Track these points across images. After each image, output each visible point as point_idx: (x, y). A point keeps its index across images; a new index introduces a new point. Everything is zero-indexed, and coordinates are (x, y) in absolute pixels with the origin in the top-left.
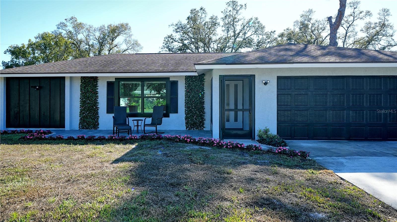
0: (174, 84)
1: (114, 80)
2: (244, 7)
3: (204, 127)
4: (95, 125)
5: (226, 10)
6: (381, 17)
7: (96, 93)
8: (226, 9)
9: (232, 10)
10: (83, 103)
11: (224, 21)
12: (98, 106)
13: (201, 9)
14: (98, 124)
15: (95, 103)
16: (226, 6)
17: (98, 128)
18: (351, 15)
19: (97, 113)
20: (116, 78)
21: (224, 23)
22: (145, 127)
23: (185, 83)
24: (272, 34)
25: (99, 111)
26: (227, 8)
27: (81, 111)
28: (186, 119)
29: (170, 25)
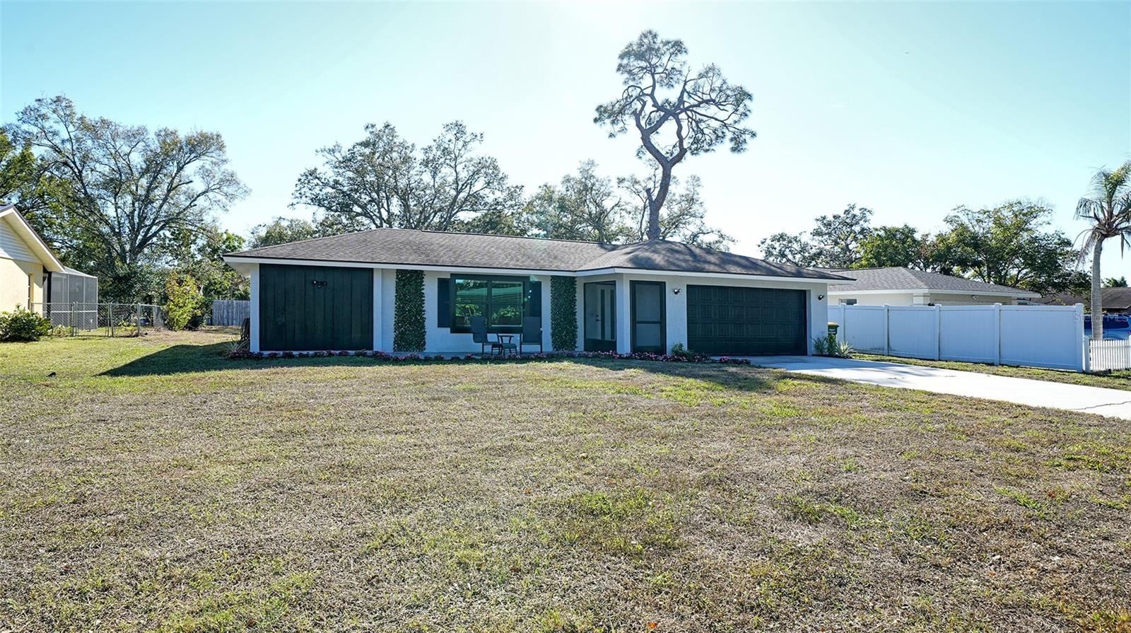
0: (537, 286)
1: (449, 277)
2: (479, 137)
3: (576, 347)
4: (420, 343)
5: (441, 138)
6: (689, 187)
7: (422, 295)
8: (441, 136)
9: (454, 140)
10: (400, 310)
11: (427, 155)
12: (425, 316)
13: (387, 126)
14: (425, 344)
15: (420, 311)
16: (443, 131)
17: (425, 349)
18: (651, 179)
19: (423, 327)
20: (451, 274)
21: (425, 159)
22: (522, 346)
23: (550, 285)
24: (518, 190)
25: (426, 324)
26: (444, 133)
27: (397, 323)
28: (552, 336)
29: (319, 150)
